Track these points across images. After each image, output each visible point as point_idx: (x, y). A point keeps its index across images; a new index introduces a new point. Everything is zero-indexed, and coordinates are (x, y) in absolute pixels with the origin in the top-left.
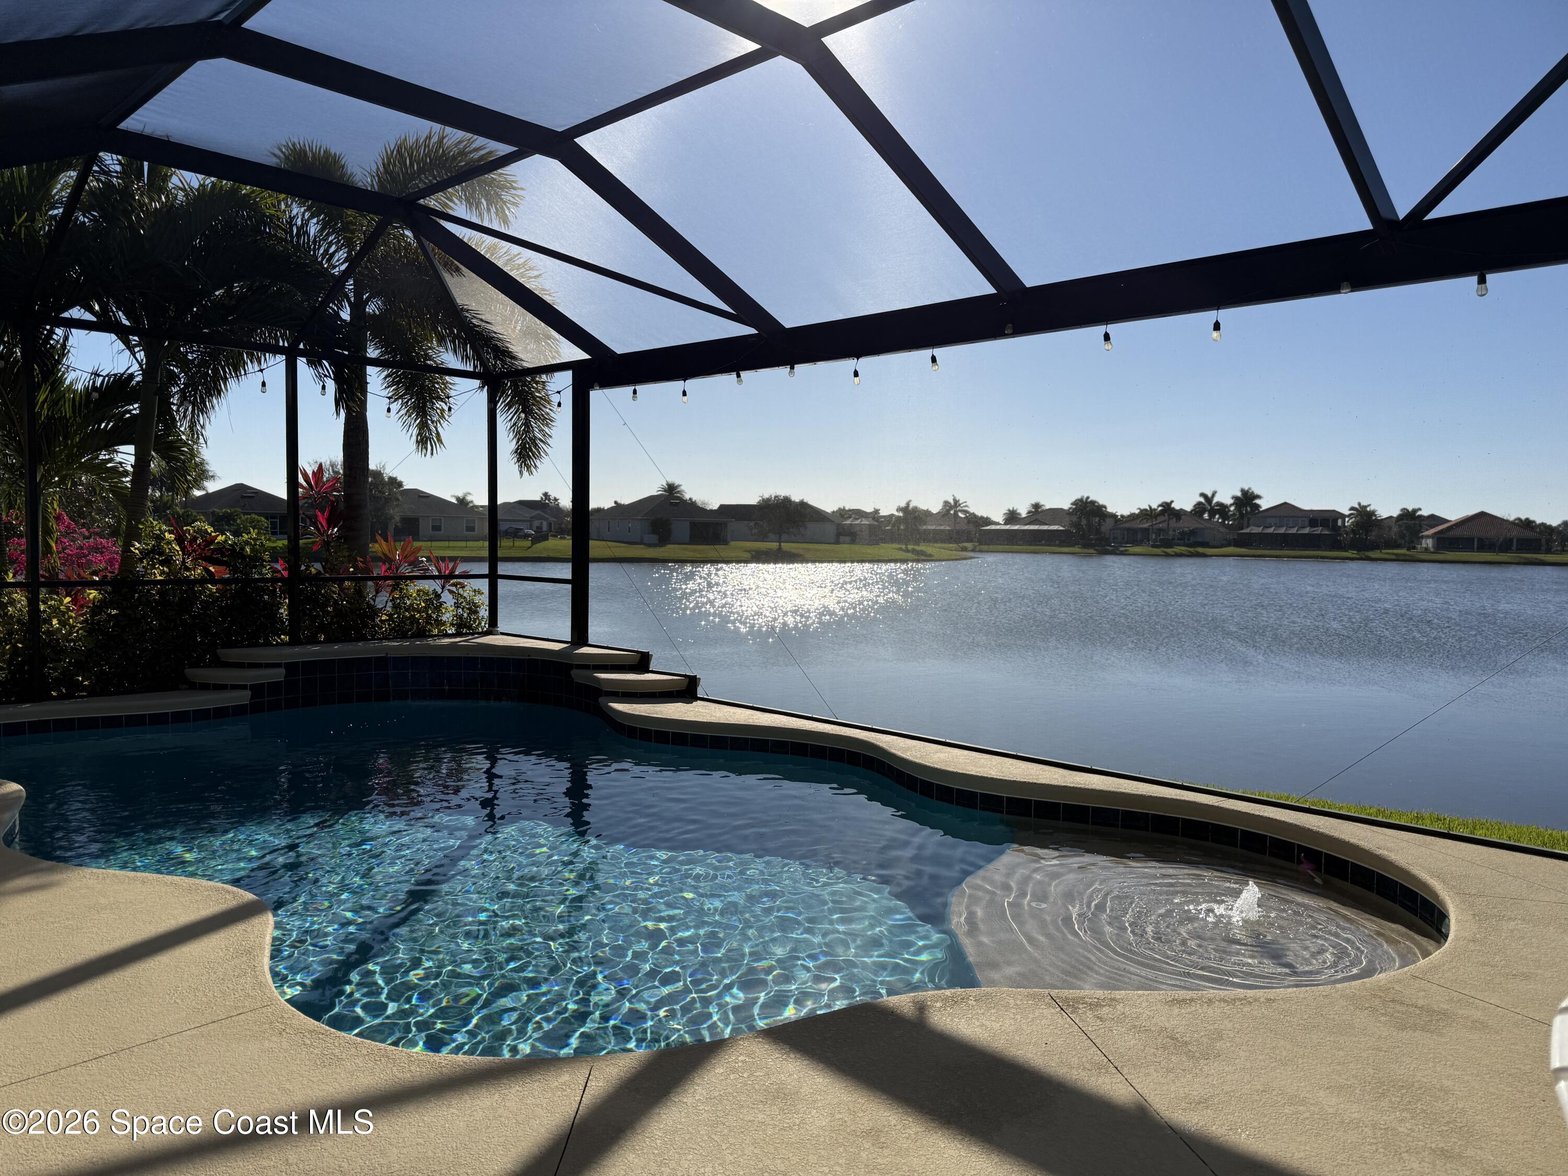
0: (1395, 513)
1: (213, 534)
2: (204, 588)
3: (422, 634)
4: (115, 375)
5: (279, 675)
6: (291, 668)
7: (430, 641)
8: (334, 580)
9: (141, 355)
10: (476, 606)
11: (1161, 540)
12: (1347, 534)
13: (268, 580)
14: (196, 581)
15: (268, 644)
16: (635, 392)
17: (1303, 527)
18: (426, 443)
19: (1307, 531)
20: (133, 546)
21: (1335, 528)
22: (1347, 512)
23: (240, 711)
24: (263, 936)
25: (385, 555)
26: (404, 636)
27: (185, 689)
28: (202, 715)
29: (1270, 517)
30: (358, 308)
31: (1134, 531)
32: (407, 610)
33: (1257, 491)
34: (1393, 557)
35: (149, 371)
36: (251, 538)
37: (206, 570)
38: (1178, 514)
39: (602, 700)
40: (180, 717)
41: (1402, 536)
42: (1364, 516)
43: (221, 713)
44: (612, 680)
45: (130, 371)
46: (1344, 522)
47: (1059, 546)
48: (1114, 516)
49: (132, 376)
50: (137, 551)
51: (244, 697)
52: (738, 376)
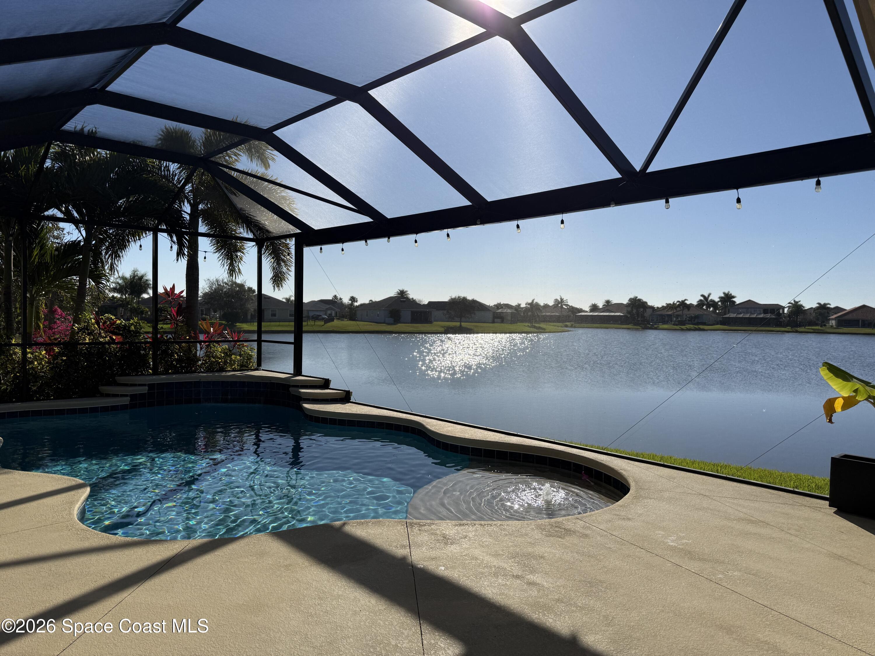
0: (815, 305)
1: (115, 320)
2: (110, 347)
3: (222, 370)
4: (72, 241)
5: (145, 390)
6: (151, 386)
7: (224, 374)
8: (177, 343)
9: (84, 233)
10: (251, 356)
11: (679, 321)
12: (785, 317)
13: (142, 343)
14: (106, 343)
15: (142, 374)
16: (321, 249)
17: (760, 314)
19: (762, 316)
20: (74, 326)
21: (779, 314)
22: (786, 305)
23: (124, 407)
25: (205, 330)
26: (212, 371)
27: (99, 397)
28: (105, 409)
29: (741, 308)
31: (662, 316)
32: (214, 358)
33: (733, 294)
34: (812, 331)
35: (87, 240)
36: (135, 322)
37: (111, 338)
38: (689, 307)
39: (301, 402)
40: (94, 410)
41: (818, 319)
42: (796, 308)
43: (114, 408)
44: (307, 392)
45: (79, 239)
46: (784, 310)
47: (620, 324)
48: (652, 308)
49: (80, 241)
50: (76, 328)
51: (126, 401)
52: (366, 242)
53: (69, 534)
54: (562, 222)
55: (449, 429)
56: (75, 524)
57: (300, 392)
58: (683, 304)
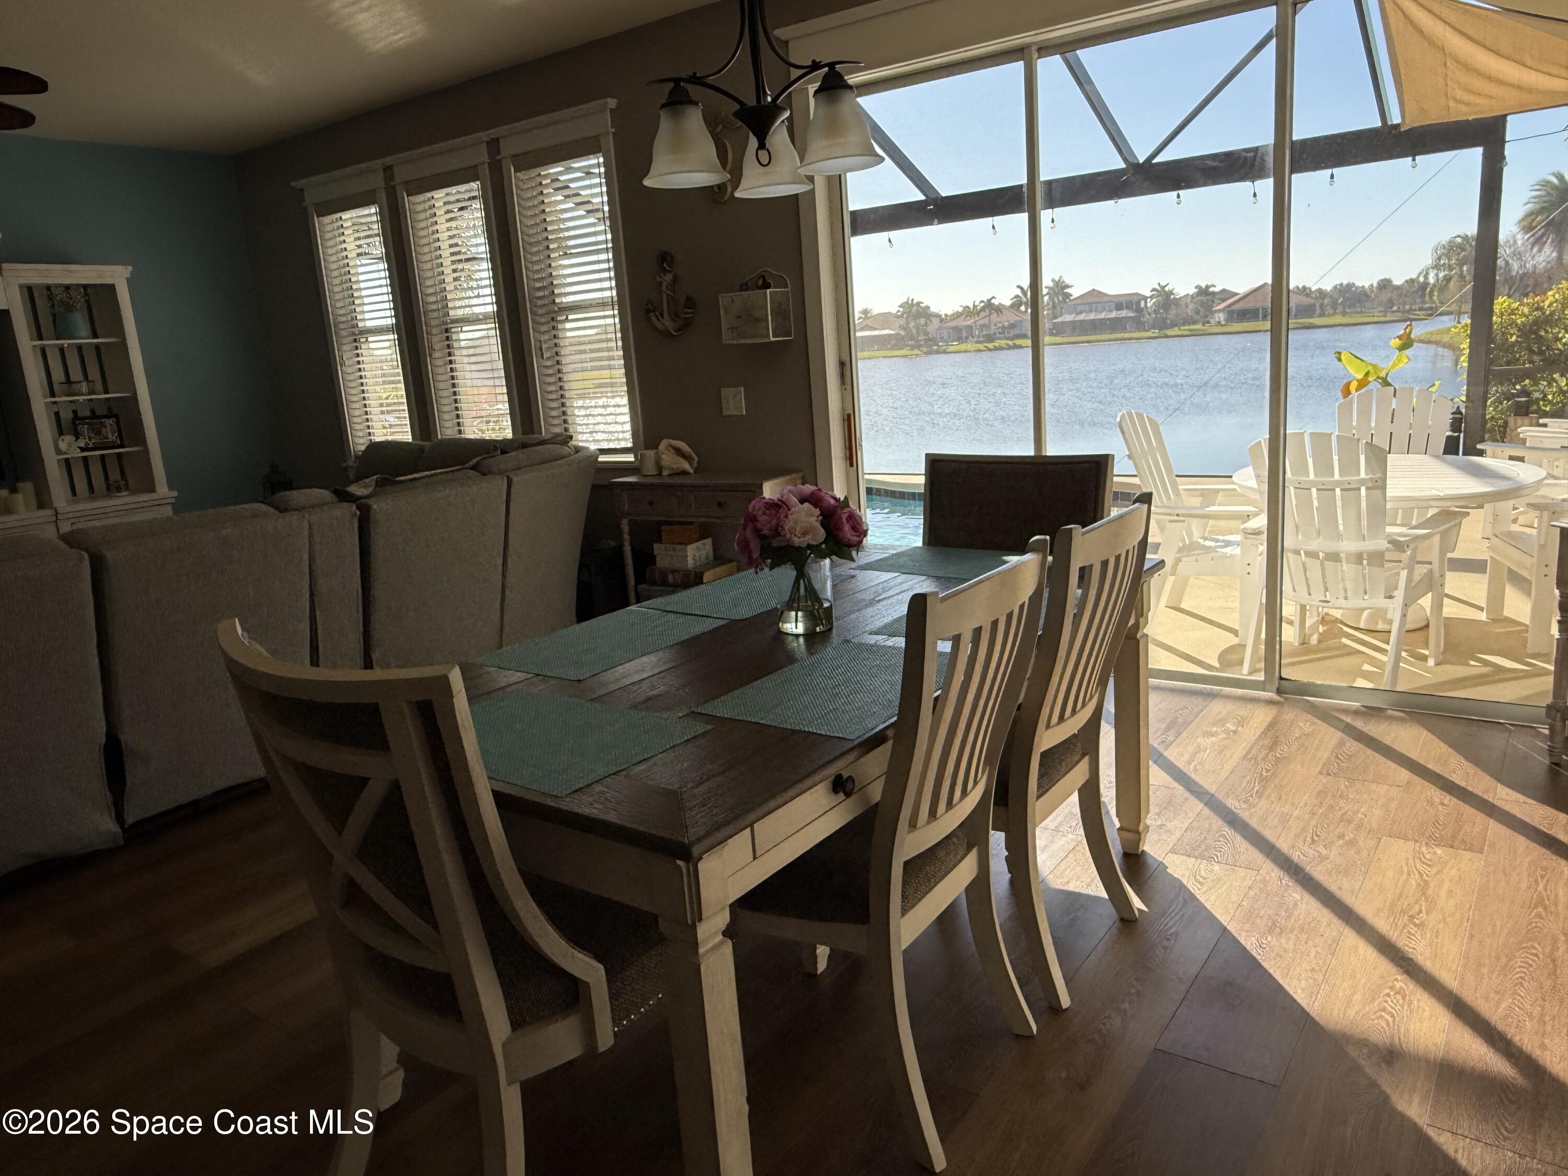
0: (1192, 291)
11: (984, 336)
12: (1149, 314)
17: (1111, 311)
19: (1113, 315)
21: (1139, 310)
22: (1148, 294)
29: (1082, 304)
31: (957, 329)
33: (1067, 281)
34: (1188, 333)
38: (999, 309)
41: (1198, 313)
42: (1165, 297)
46: (1146, 303)
47: (893, 349)
48: (938, 316)
58: (989, 306)
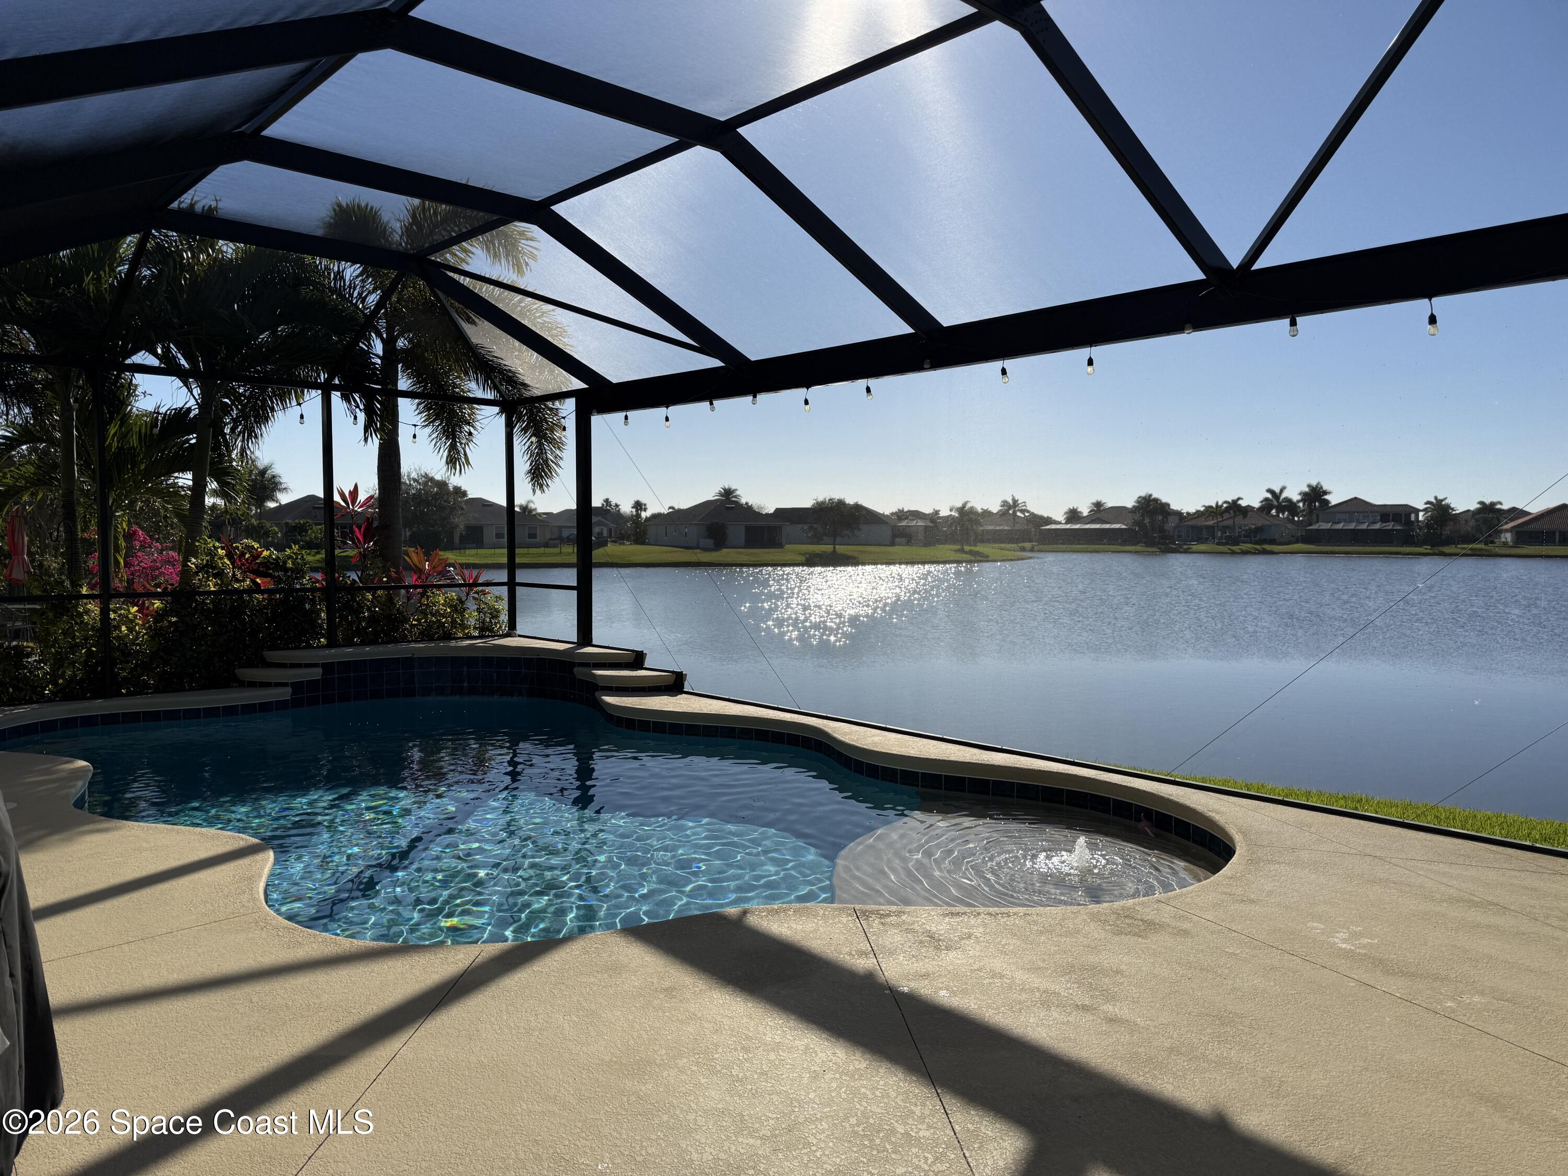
0: (1473, 506)
1: (259, 550)
2: (251, 598)
3: (448, 637)
4: (175, 409)
5: (316, 674)
6: (328, 668)
7: (453, 643)
8: (369, 589)
9: (197, 392)
10: (498, 611)
11: (1227, 538)
12: (1420, 529)
13: (308, 590)
14: (244, 591)
15: (309, 646)
16: (626, 418)
17: (1375, 523)
18: (455, 463)
19: (1377, 526)
20: (190, 561)
21: (1409, 523)
22: (1421, 506)
23: (281, 705)
24: (263, 868)
25: (415, 565)
26: (431, 639)
27: (236, 687)
28: (249, 709)
29: (1339, 513)
30: (389, 344)
31: (1200, 529)
32: (433, 615)
33: (1325, 487)
34: (1469, 552)
35: (203, 406)
36: (293, 553)
37: (253, 581)
38: (1245, 511)
39: (597, 694)
40: (230, 711)
41: (1479, 530)
42: (1440, 510)
43: (265, 707)
44: (606, 676)
45: (187, 406)
46: (1417, 516)
47: (1121, 544)
48: (1179, 514)
49: (189, 410)
50: (193, 566)
51: (285, 694)
52: (711, 404)
53: (264, 935)
54: (1090, 362)
55: (876, 739)
56: (268, 918)
57: (594, 674)
58: (1234, 506)
